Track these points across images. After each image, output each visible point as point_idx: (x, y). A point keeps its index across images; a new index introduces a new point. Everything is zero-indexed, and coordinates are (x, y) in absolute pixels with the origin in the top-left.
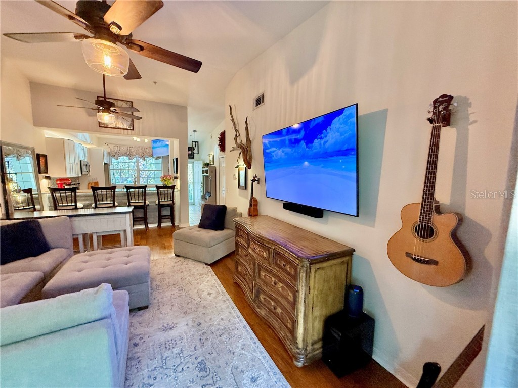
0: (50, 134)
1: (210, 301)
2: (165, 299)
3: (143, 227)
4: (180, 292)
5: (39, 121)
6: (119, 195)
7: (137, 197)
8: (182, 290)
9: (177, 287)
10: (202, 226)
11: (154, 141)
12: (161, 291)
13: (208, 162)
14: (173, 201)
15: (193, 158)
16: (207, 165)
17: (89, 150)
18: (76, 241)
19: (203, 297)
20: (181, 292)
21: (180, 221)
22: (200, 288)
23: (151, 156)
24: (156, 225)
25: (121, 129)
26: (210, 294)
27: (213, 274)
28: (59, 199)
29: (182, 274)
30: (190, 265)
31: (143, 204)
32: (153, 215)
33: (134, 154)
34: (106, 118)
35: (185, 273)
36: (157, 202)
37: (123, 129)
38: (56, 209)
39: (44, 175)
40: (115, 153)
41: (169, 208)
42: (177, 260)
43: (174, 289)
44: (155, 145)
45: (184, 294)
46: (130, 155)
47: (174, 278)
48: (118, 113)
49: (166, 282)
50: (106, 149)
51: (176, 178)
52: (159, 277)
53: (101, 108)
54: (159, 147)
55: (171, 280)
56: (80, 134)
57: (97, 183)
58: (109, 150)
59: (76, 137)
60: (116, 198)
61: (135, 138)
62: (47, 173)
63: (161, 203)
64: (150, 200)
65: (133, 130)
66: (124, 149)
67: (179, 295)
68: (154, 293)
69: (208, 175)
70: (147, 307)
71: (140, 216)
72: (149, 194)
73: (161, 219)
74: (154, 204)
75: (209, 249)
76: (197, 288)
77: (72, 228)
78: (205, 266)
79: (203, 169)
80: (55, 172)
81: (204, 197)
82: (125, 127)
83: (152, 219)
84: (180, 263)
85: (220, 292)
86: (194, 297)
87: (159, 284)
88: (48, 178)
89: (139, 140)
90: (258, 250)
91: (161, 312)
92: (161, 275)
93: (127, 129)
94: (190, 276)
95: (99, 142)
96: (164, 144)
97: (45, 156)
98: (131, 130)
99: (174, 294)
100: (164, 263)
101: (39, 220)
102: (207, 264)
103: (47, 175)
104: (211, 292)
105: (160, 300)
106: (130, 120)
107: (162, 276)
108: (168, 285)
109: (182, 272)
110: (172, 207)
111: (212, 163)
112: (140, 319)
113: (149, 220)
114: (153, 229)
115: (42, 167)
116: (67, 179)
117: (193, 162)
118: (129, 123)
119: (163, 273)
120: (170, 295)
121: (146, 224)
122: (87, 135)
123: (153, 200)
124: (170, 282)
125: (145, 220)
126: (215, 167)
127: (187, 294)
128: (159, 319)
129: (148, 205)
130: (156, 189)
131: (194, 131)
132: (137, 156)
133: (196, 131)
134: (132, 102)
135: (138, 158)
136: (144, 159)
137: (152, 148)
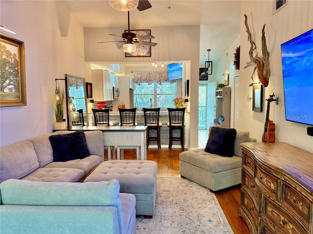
0: (95, 66)
1: (209, 227)
2: (167, 214)
3: (156, 147)
4: (181, 211)
5: (89, 58)
6: (139, 116)
7: (152, 119)
8: (183, 210)
9: (179, 207)
10: (208, 150)
11: (170, 66)
12: (164, 206)
13: (223, 83)
14: (183, 123)
15: (207, 80)
16: (221, 86)
17: (119, 78)
19: (203, 222)
20: (182, 212)
21: (189, 144)
22: (201, 213)
23: (167, 80)
24: (167, 146)
25: (141, 56)
26: (210, 221)
27: (217, 202)
28: (98, 118)
29: (185, 195)
30: (194, 188)
31: (156, 125)
32: (165, 136)
33: (153, 79)
34: (130, 48)
35: (189, 195)
36: (168, 124)
37: (143, 56)
38: (96, 125)
39: (90, 99)
40: (138, 79)
41: (179, 131)
42: (182, 182)
43: (176, 207)
44: (170, 69)
45: (184, 214)
46: (149, 81)
47: (177, 198)
48: (138, 42)
49: (170, 199)
50: (131, 76)
51: (187, 101)
52: (164, 194)
53: (126, 40)
54: (174, 71)
55: (174, 198)
56: (113, 65)
57: (124, 106)
58: (134, 78)
59: (110, 67)
60: (136, 119)
61: (153, 65)
62: (91, 97)
63: (172, 125)
64: (163, 122)
65: (151, 56)
66: (144, 76)
67: (180, 214)
68: (158, 207)
69: (221, 97)
70: (150, 217)
71: (154, 136)
72: (162, 116)
73: (172, 140)
74: (166, 126)
75: (214, 174)
76: (198, 213)
77: (104, 141)
78: (209, 192)
79: (217, 91)
80: (97, 98)
81: (216, 121)
82: (145, 54)
83: (164, 140)
84: (184, 185)
85: (222, 222)
86: (194, 220)
87: (163, 199)
88: (92, 101)
89: (156, 66)
90: (264, 180)
91: (162, 225)
92: (166, 192)
93: (146, 56)
94: (192, 199)
95: (127, 70)
96: (178, 67)
97: (91, 84)
98: (149, 56)
99: (175, 212)
100: (170, 182)
101: (85, 132)
102: (211, 191)
103: (92, 99)
104: (212, 219)
105: (163, 214)
106: (148, 47)
107: (166, 194)
108: (172, 203)
109: (185, 193)
110: (181, 129)
111: (227, 84)
112: (145, 226)
113: (162, 141)
114: (165, 150)
115: (89, 93)
116: (103, 103)
117: (207, 84)
118: (148, 50)
119: (168, 191)
120: (172, 212)
121: (159, 144)
122: (118, 65)
123: (166, 122)
124: (173, 201)
125: (158, 140)
126: (230, 89)
127: (187, 215)
128: (160, 230)
129: (161, 126)
130: (168, 112)
131: (208, 50)
132: (155, 81)
133: (210, 50)
134: (150, 30)
135: (155, 83)
136: (161, 84)
137: (168, 72)
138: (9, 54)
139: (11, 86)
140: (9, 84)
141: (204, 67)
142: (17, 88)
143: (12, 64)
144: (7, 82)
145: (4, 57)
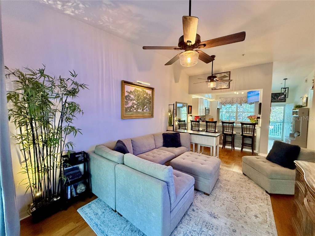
0: (195, 96)
1: (253, 221)
2: (221, 197)
3: (230, 148)
4: (232, 199)
5: (191, 92)
6: (219, 126)
7: (228, 128)
8: (235, 199)
9: (232, 195)
11: (249, 93)
12: (221, 191)
13: (301, 104)
14: (254, 134)
15: (285, 101)
16: (298, 107)
17: (211, 102)
18: (192, 145)
19: (249, 215)
20: (234, 199)
21: (259, 150)
22: (250, 207)
23: (246, 102)
24: (240, 149)
25: (222, 89)
26: (256, 217)
27: (270, 203)
28: (193, 125)
29: (241, 188)
30: (251, 185)
31: (231, 133)
32: (238, 142)
33: (235, 102)
34: (212, 85)
35: (244, 189)
36: (241, 133)
37: (224, 89)
38: (192, 130)
39: (190, 114)
40: (224, 102)
41: (251, 139)
42: (242, 177)
43: (230, 194)
44: (249, 95)
45: (235, 202)
46: (232, 103)
47: (234, 188)
48: (218, 81)
49: (227, 187)
50: (219, 101)
51: (259, 118)
52: (224, 182)
53: (209, 80)
54: (252, 96)
55: (231, 188)
56: (206, 95)
57: (213, 119)
58: (221, 101)
59: (204, 96)
60: (216, 128)
61: (235, 93)
62: (191, 113)
63: (244, 134)
64: (237, 132)
65: (229, 88)
66: (229, 100)
67: (231, 201)
68: (217, 189)
69: (298, 116)
70: (208, 195)
71: (229, 140)
72: (236, 128)
73: (243, 145)
75: (270, 180)
76: (247, 205)
77: (190, 139)
78: (265, 193)
79: (294, 111)
80: (194, 114)
81: (292, 135)
82: (225, 87)
83: (238, 144)
84: (243, 180)
85: (268, 222)
86: (241, 210)
87: (222, 186)
88: (191, 116)
89: (238, 93)
91: (214, 203)
92: (226, 181)
94: (246, 193)
95: (217, 97)
96: (256, 93)
97: (191, 106)
99: (228, 198)
100: (232, 175)
101: (180, 133)
102: (267, 192)
103: (191, 115)
104: (259, 216)
105: (218, 196)
106: (228, 83)
107: (226, 182)
108: (228, 190)
109: (242, 187)
110: (253, 138)
111: (305, 105)
112: (202, 199)
113: (235, 144)
114: (238, 151)
115: (190, 111)
116: (198, 117)
117: (285, 105)
119: (228, 181)
120: (225, 197)
121: (233, 146)
122: (210, 95)
123: (239, 132)
124: (230, 189)
125: (232, 144)
126: (308, 110)
127: (237, 203)
128: (211, 206)
129: (235, 134)
130: (241, 125)
131: (284, 79)
132: (236, 103)
133: (287, 79)
134: (230, 72)
135: (237, 104)
136: (241, 105)
137: (248, 97)
138: (147, 94)
139: (147, 109)
140: (146, 108)
141: (280, 92)
142: (150, 110)
143: (148, 99)
144: (145, 107)
145: (145, 96)
